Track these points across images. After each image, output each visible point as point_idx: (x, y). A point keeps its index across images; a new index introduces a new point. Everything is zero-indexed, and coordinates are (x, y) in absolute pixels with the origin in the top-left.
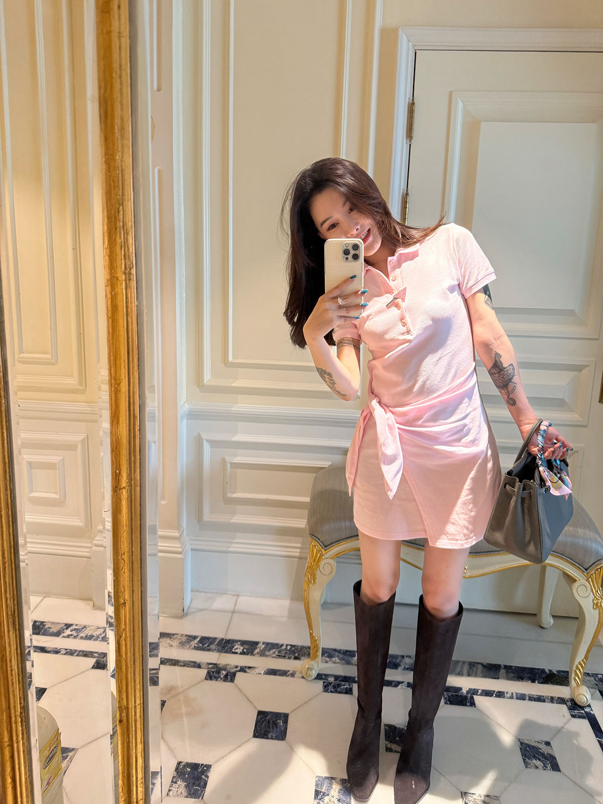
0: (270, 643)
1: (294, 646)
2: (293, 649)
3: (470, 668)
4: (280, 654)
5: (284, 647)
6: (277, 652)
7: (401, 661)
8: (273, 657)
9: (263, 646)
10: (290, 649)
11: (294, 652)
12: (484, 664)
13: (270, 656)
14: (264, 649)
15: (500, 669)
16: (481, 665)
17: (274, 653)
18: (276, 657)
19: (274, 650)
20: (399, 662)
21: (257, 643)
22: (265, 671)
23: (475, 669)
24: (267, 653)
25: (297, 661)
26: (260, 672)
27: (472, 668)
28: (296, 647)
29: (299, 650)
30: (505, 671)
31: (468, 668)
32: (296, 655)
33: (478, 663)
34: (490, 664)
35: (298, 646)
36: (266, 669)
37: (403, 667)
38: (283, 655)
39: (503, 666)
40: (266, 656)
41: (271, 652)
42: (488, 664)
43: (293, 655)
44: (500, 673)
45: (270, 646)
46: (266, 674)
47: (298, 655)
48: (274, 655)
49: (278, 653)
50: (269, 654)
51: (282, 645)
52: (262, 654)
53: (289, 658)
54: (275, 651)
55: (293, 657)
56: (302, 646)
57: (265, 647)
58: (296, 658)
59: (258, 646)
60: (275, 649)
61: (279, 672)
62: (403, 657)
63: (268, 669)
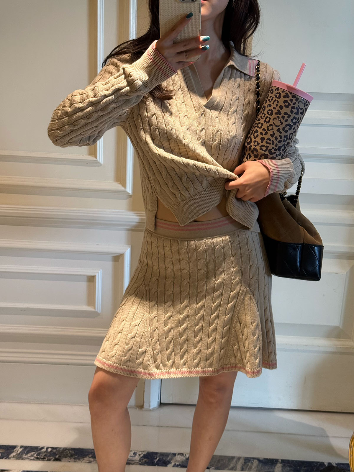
0: (29, 447)
1: (56, 448)
2: (54, 451)
3: (245, 463)
4: (39, 457)
5: (43, 450)
7: (171, 459)
8: (31, 460)
9: (21, 449)
10: (51, 451)
11: (55, 454)
12: (261, 459)
13: (27, 459)
14: (22, 453)
15: (277, 463)
16: (256, 460)
17: (32, 456)
18: (33, 460)
19: (32, 453)
20: (169, 459)
21: (14, 447)
23: (250, 464)
24: (24, 456)
25: (58, 463)
27: (248, 463)
28: (58, 449)
29: (61, 452)
30: (281, 465)
31: (243, 463)
32: (57, 456)
33: (254, 458)
34: (267, 459)
35: (60, 448)
36: (21, 471)
37: (173, 464)
38: (42, 457)
39: (280, 461)
40: (23, 459)
41: (29, 455)
42: (264, 459)
43: (53, 456)
44: (276, 468)
45: (28, 450)
47: (59, 456)
49: (37, 455)
50: (26, 457)
51: (43, 448)
52: (19, 457)
53: (49, 460)
54: (34, 454)
55: (53, 458)
56: (64, 448)
57: (23, 450)
58: (56, 460)
59: (15, 450)
60: (34, 451)
62: (175, 454)
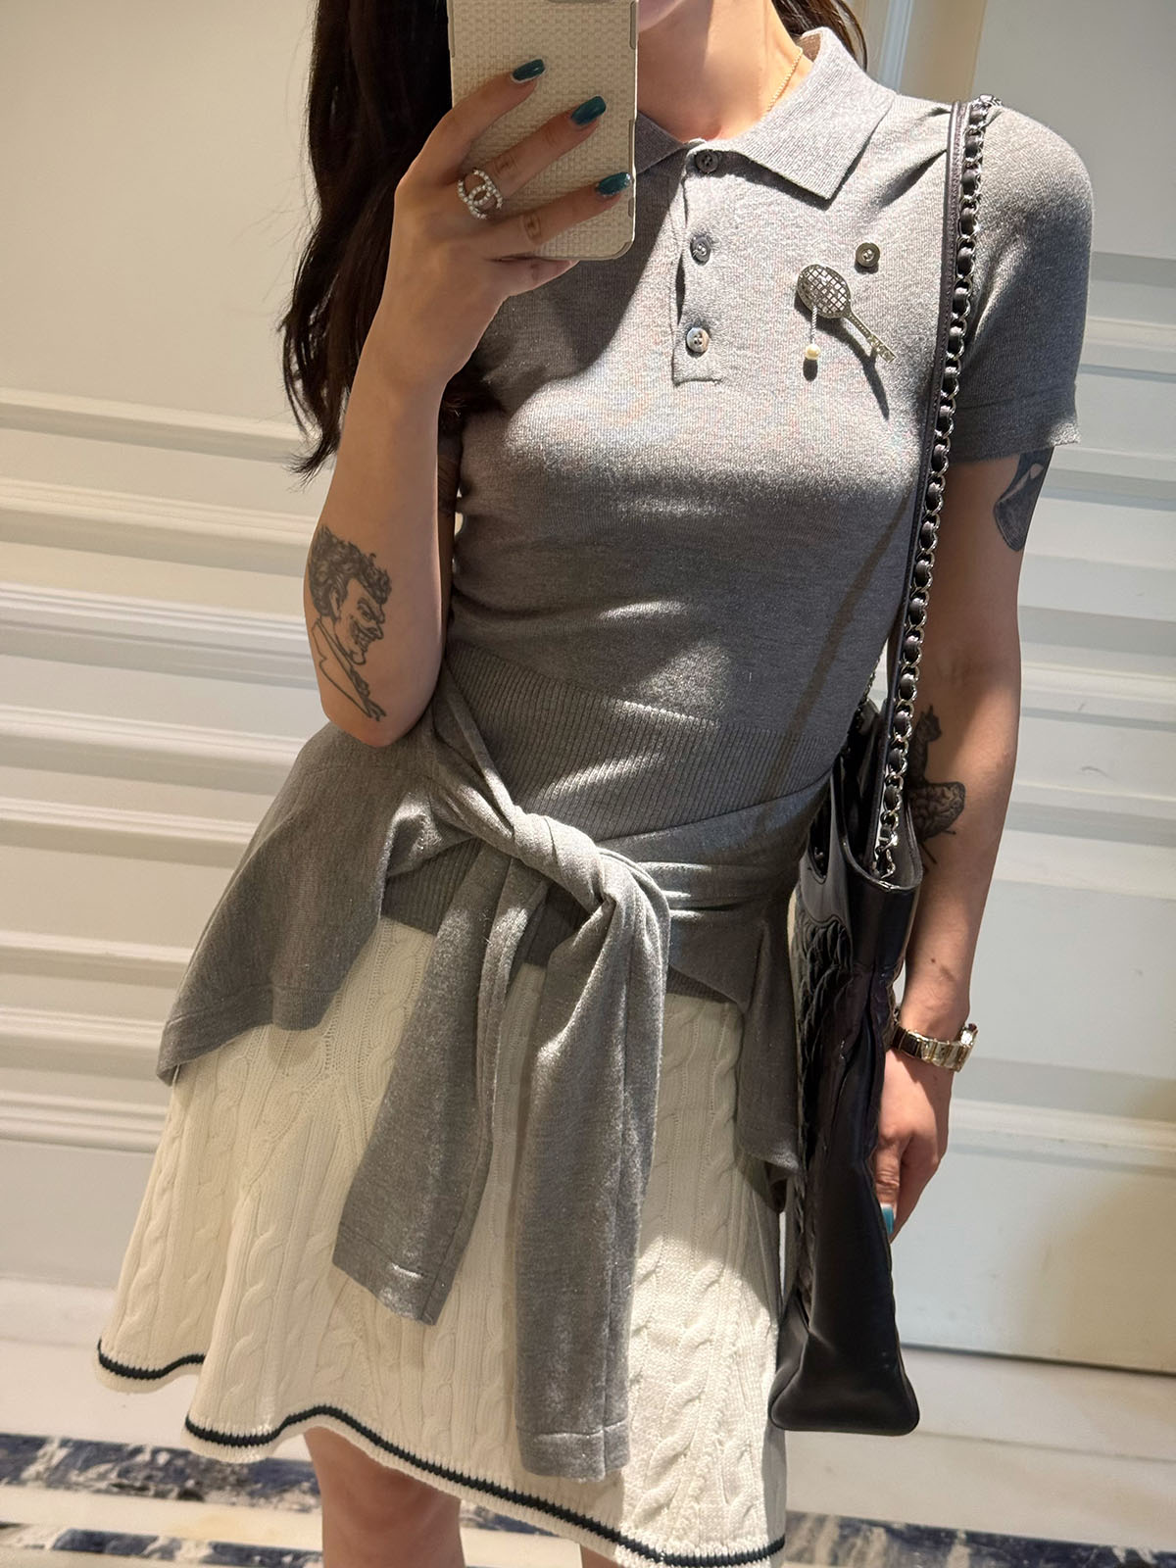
0: (90, 1444)
2: (180, 1462)
3: (843, 1538)
4: (125, 1481)
5: (145, 1457)
6: (113, 1476)
8: (99, 1491)
9: (62, 1453)
10: (169, 1463)
11: (180, 1475)
12: (896, 1526)
13: (85, 1487)
14: (66, 1465)
15: (952, 1544)
17: (102, 1477)
18: (107, 1492)
19: (103, 1468)
21: (36, 1443)
22: (58, 1540)
23: (859, 1543)
24: (74, 1476)
25: (190, 1508)
26: (40, 1543)
27: (851, 1540)
29: (202, 1467)
30: (967, 1550)
31: (836, 1538)
32: (190, 1484)
33: (873, 1524)
34: (917, 1528)
36: (63, 1530)
38: (138, 1484)
39: (963, 1536)
40: (69, 1486)
41: (92, 1473)
42: (909, 1527)
43: (175, 1481)
44: (951, 1559)
45: (88, 1454)
46: (63, 1548)
47: (198, 1483)
48: (103, 1485)
49: (120, 1475)
50: (81, 1479)
51: (138, 1451)
52: (56, 1479)
53: (161, 1495)
54: (109, 1471)
55: (176, 1491)
57: (69, 1456)
58: (187, 1495)
59: (41, 1452)
60: (109, 1461)
61: (113, 1543)
63: (74, 1533)
